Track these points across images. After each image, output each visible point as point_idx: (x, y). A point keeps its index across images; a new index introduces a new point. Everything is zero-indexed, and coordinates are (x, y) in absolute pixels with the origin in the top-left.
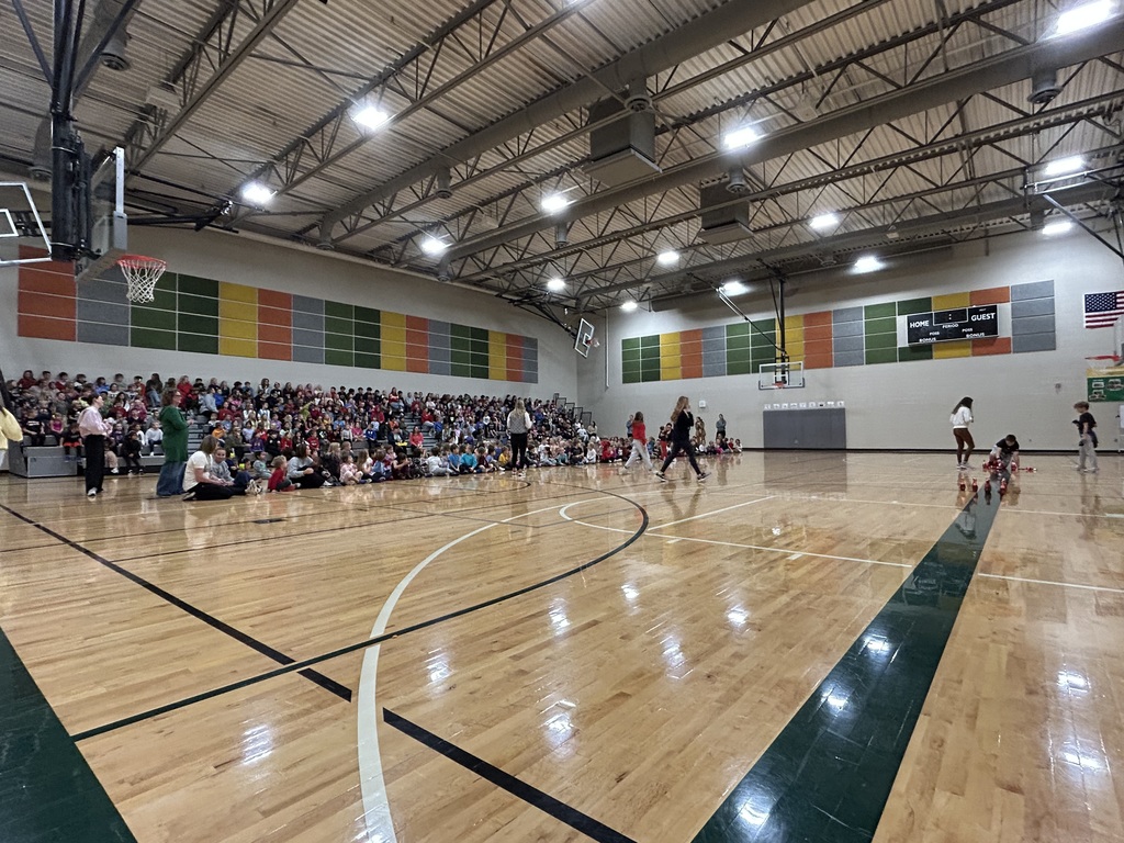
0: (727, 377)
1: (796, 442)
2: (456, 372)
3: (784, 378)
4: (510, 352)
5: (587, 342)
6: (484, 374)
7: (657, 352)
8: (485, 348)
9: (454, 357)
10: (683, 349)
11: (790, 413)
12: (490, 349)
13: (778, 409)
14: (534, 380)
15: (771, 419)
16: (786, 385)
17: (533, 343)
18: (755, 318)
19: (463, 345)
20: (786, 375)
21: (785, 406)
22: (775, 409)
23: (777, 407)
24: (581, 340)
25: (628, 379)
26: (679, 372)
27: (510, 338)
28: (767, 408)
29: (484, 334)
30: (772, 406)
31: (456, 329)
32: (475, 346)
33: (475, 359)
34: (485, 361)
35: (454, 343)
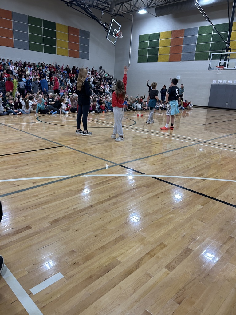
0: (194, 61)
1: (227, 104)
2: (33, 48)
3: (225, 63)
4: (70, 38)
5: (116, 35)
6: (53, 51)
7: (157, 44)
8: (54, 34)
9: (32, 38)
10: (172, 42)
11: (227, 87)
12: (57, 35)
13: (221, 83)
14: (86, 57)
15: (216, 89)
16: (226, 68)
17: (86, 34)
18: (216, 22)
19: (38, 31)
20: (227, 61)
21: (225, 82)
22: (218, 83)
23: (220, 82)
24: (111, 33)
25: (141, 60)
26: (168, 57)
27: (71, 30)
28: (214, 82)
29: (52, 25)
30: (217, 81)
31: (32, 20)
32: (46, 33)
33: (46, 41)
34: (54, 43)
35: (31, 29)
